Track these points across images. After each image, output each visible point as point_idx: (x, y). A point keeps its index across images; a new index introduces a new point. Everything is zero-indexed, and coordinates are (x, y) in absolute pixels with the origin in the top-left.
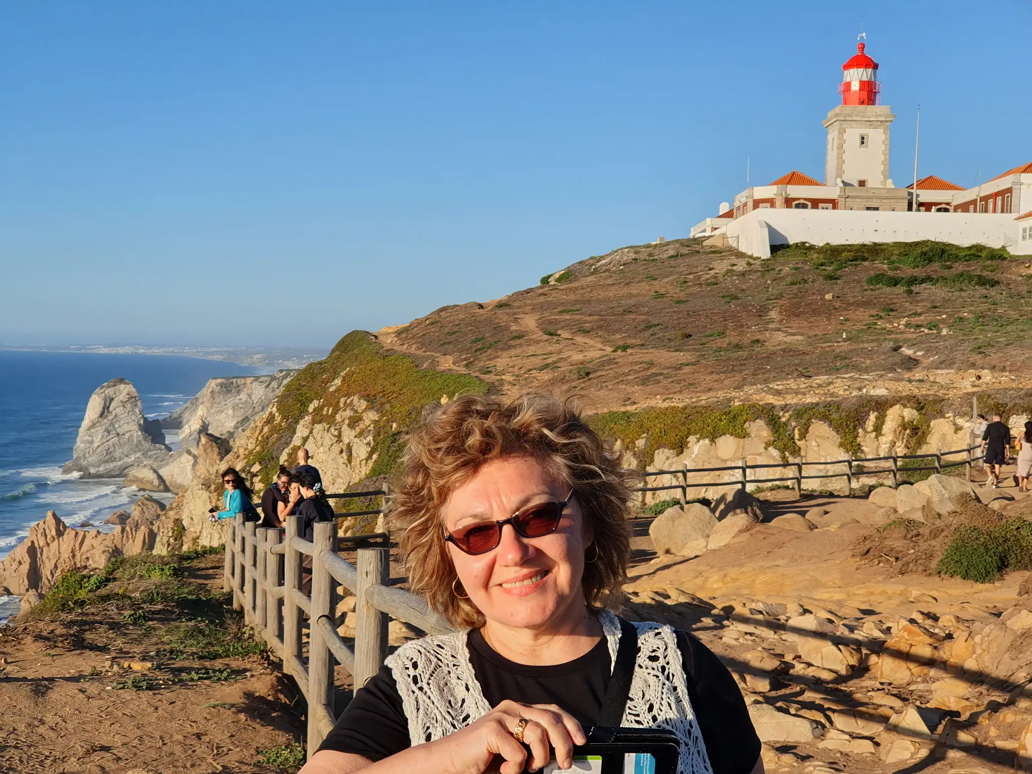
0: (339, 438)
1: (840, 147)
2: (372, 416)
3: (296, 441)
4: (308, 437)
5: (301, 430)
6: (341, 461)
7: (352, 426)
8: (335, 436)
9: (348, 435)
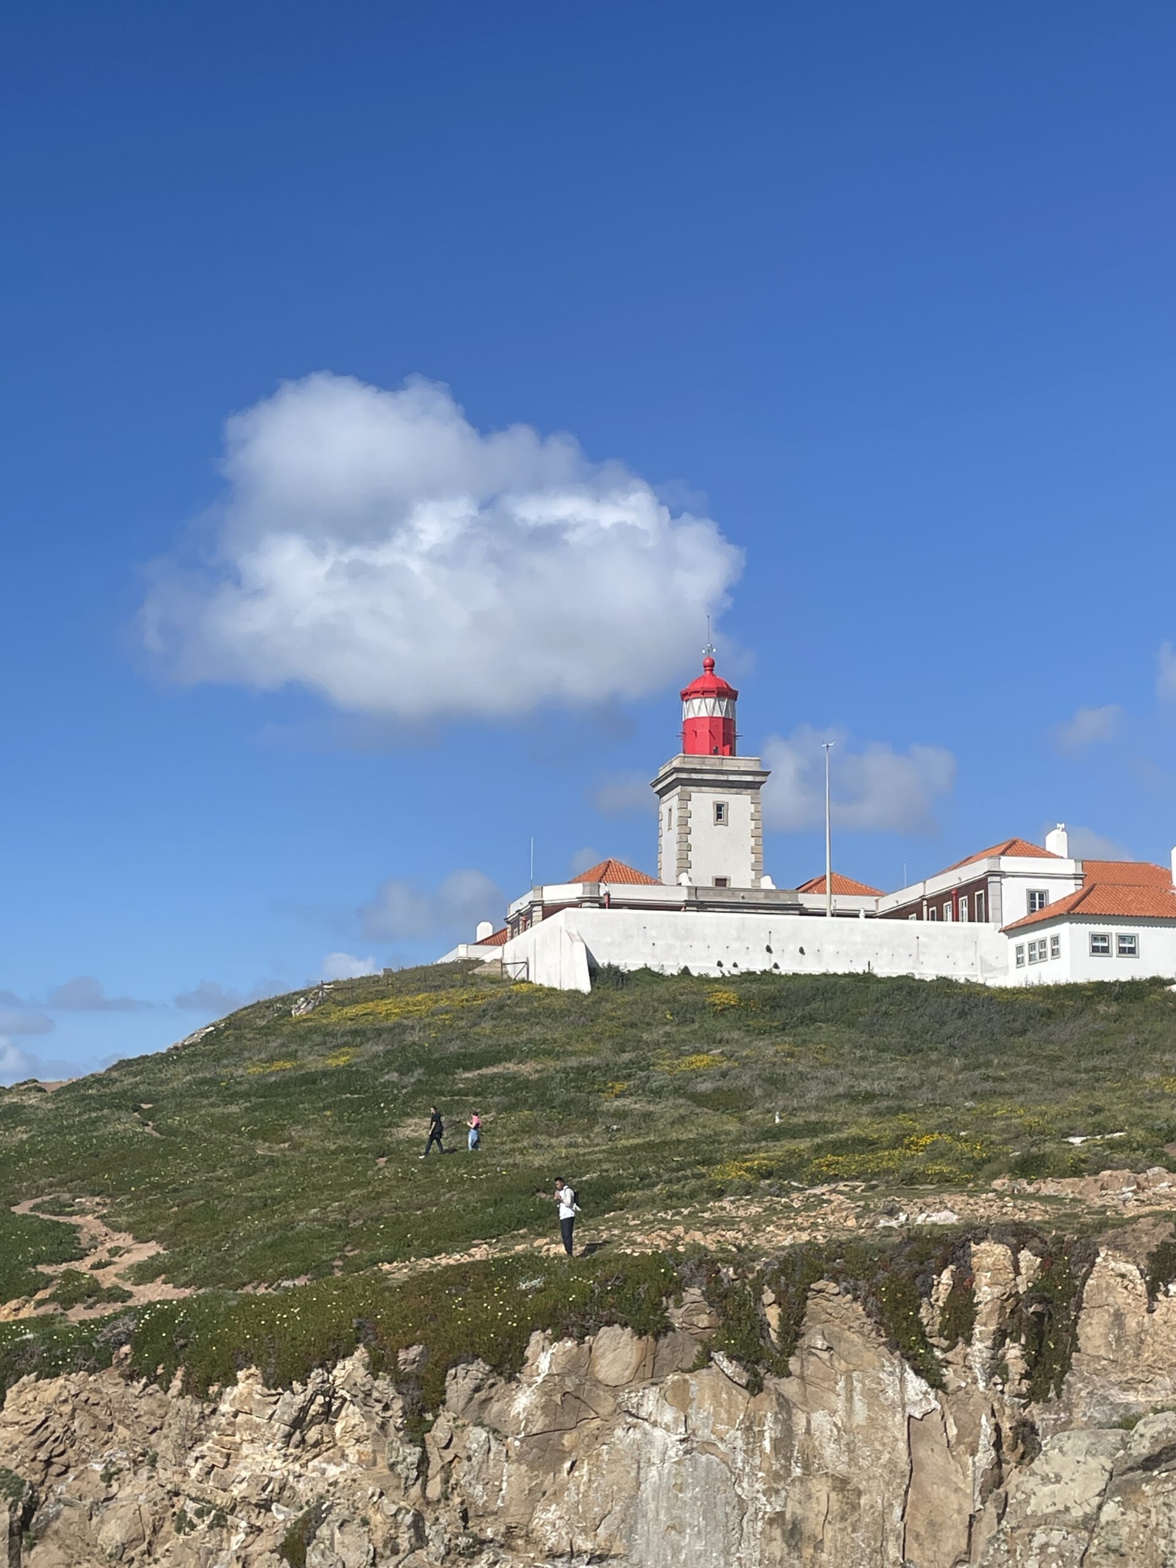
1: (684, 822)
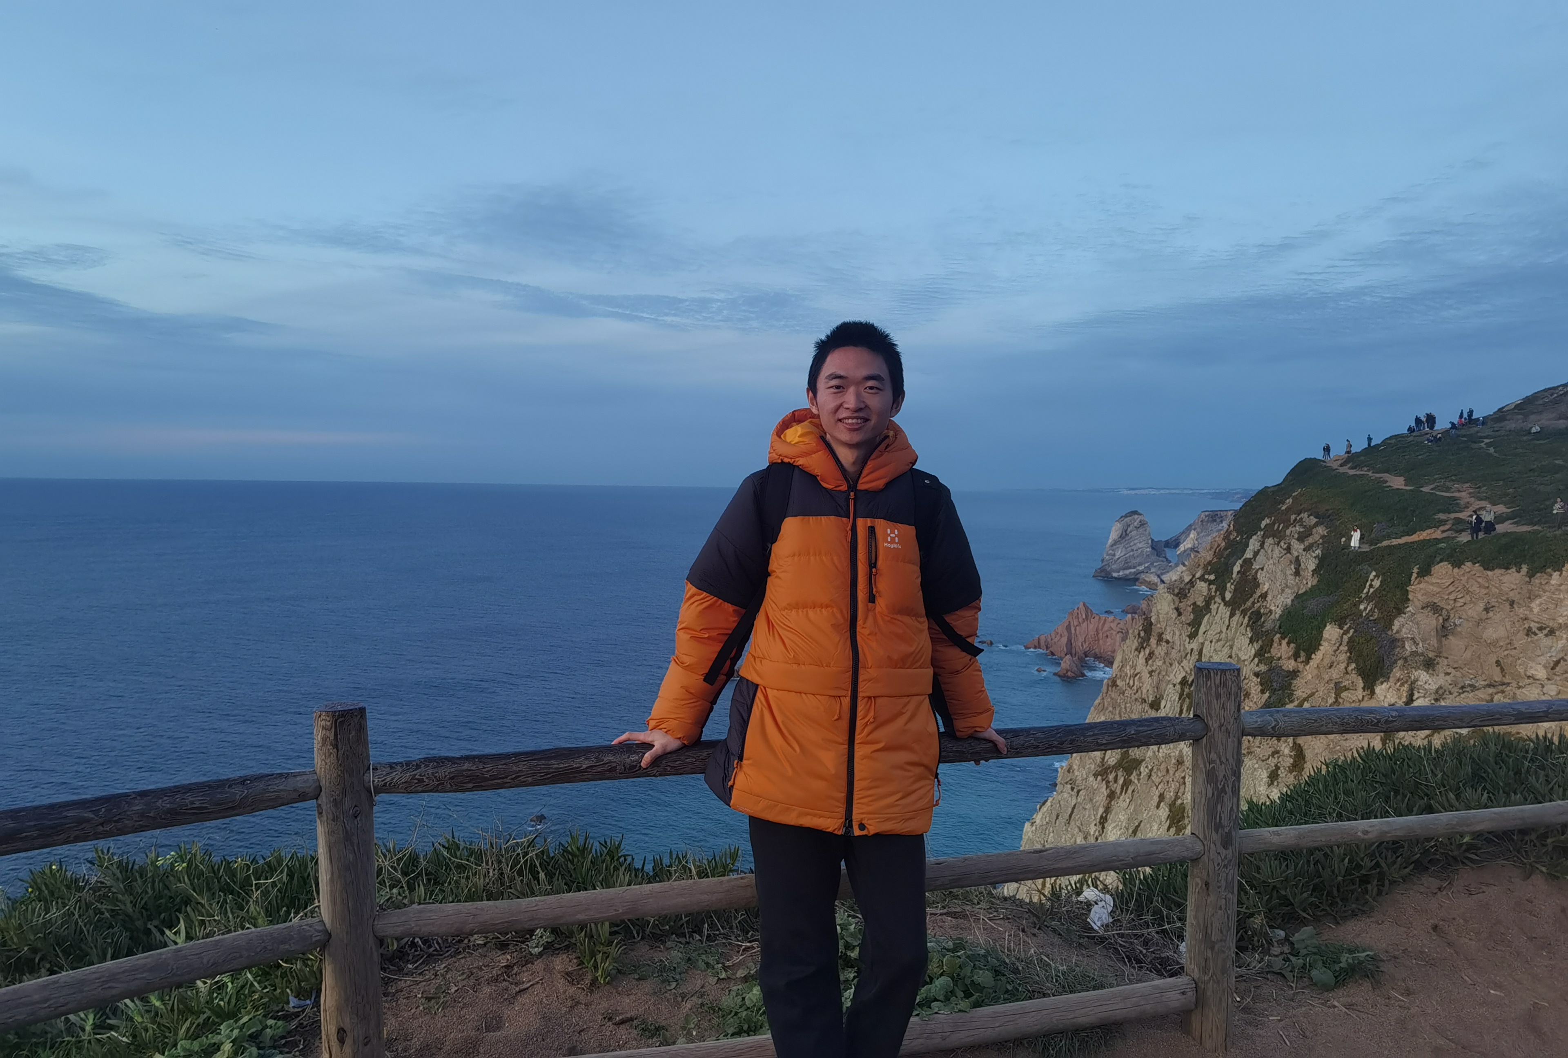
0: (1288, 550)
2: (1321, 530)
3: (1248, 554)
4: (1259, 551)
5: (1254, 544)
6: (1289, 572)
7: (1301, 539)
8: (1284, 549)
9: (1297, 547)
